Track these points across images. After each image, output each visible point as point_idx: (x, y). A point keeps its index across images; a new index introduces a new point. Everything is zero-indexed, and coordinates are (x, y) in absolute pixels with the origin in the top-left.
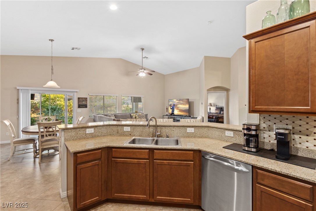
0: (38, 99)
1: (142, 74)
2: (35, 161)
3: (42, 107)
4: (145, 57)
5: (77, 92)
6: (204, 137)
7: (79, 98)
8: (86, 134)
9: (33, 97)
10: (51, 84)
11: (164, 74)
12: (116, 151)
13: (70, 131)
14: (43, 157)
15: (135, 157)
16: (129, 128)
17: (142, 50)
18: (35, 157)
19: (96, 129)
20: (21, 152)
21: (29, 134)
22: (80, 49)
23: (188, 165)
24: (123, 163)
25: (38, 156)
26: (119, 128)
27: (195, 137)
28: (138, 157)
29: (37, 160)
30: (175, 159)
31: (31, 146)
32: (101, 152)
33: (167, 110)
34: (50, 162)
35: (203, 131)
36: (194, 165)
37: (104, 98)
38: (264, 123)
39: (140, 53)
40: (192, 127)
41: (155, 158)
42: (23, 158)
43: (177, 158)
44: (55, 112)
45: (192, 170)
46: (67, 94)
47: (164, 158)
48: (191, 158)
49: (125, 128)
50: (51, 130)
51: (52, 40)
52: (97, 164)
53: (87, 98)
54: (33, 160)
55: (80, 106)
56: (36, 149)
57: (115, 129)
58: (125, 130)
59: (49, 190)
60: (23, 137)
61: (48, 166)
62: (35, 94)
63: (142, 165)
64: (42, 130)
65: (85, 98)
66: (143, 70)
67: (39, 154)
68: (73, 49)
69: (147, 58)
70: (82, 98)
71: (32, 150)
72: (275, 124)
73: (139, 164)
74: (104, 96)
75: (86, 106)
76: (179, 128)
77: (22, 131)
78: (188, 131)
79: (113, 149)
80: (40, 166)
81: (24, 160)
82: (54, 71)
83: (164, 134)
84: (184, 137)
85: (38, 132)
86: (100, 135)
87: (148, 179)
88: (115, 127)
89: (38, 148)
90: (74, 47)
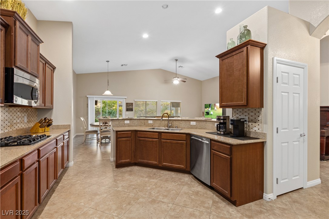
0: (100, 105)
1: (176, 82)
2: (97, 145)
3: (102, 112)
4: (180, 66)
5: (125, 98)
6: (203, 129)
7: (127, 103)
8: (125, 124)
9: (96, 102)
10: (108, 93)
11: (202, 80)
12: (139, 133)
13: (115, 121)
14: (101, 143)
15: (150, 137)
16: (152, 121)
17: (176, 61)
18: (97, 143)
19: (131, 121)
20: (90, 139)
21: (94, 126)
22: (127, 65)
23: (182, 144)
24: (144, 141)
25: (99, 143)
26: (146, 121)
27: (196, 129)
28: (152, 137)
29: (99, 145)
30: (174, 139)
31: (95, 136)
32: (131, 133)
33: (203, 114)
34: (106, 146)
35: (202, 124)
36: (186, 143)
37: (146, 103)
38: (235, 115)
39: (174, 63)
40: (194, 121)
41: (162, 138)
42: (91, 143)
43: (176, 139)
44: (111, 115)
45: (185, 147)
46: (118, 100)
47: (168, 138)
48: (185, 139)
49: (149, 121)
50: (107, 125)
51: (108, 61)
52: (129, 139)
53: (133, 103)
54: (96, 144)
55: (128, 110)
56: (98, 138)
57: (143, 121)
58: (149, 123)
59: (104, 158)
60: (90, 129)
61: (105, 148)
62: (98, 101)
63: (154, 142)
64: (101, 124)
65: (131, 103)
66: (177, 78)
67: (99, 142)
68: (122, 65)
69: (182, 67)
70: (129, 103)
71: (96, 138)
72: (240, 116)
73: (153, 141)
74: (146, 101)
75: (131, 110)
76: (185, 121)
77: (90, 125)
78: (191, 124)
79: (138, 132)
80: (100, 148)
81: (91, 144)
82: (109, 83)
83: (175, 126)
84: (189, 128)
85: (99, 126)
86: (133, 125)
87: (158, 151)
88: (143, 120)
89: (99, 138)
90: (122, 64)
